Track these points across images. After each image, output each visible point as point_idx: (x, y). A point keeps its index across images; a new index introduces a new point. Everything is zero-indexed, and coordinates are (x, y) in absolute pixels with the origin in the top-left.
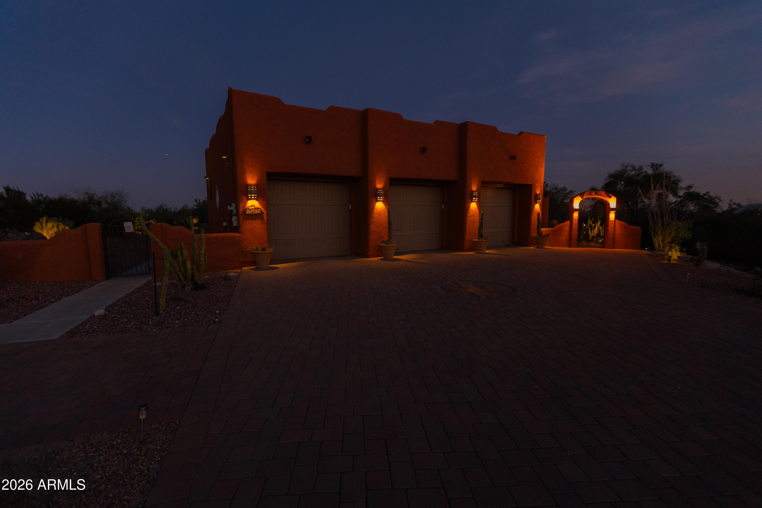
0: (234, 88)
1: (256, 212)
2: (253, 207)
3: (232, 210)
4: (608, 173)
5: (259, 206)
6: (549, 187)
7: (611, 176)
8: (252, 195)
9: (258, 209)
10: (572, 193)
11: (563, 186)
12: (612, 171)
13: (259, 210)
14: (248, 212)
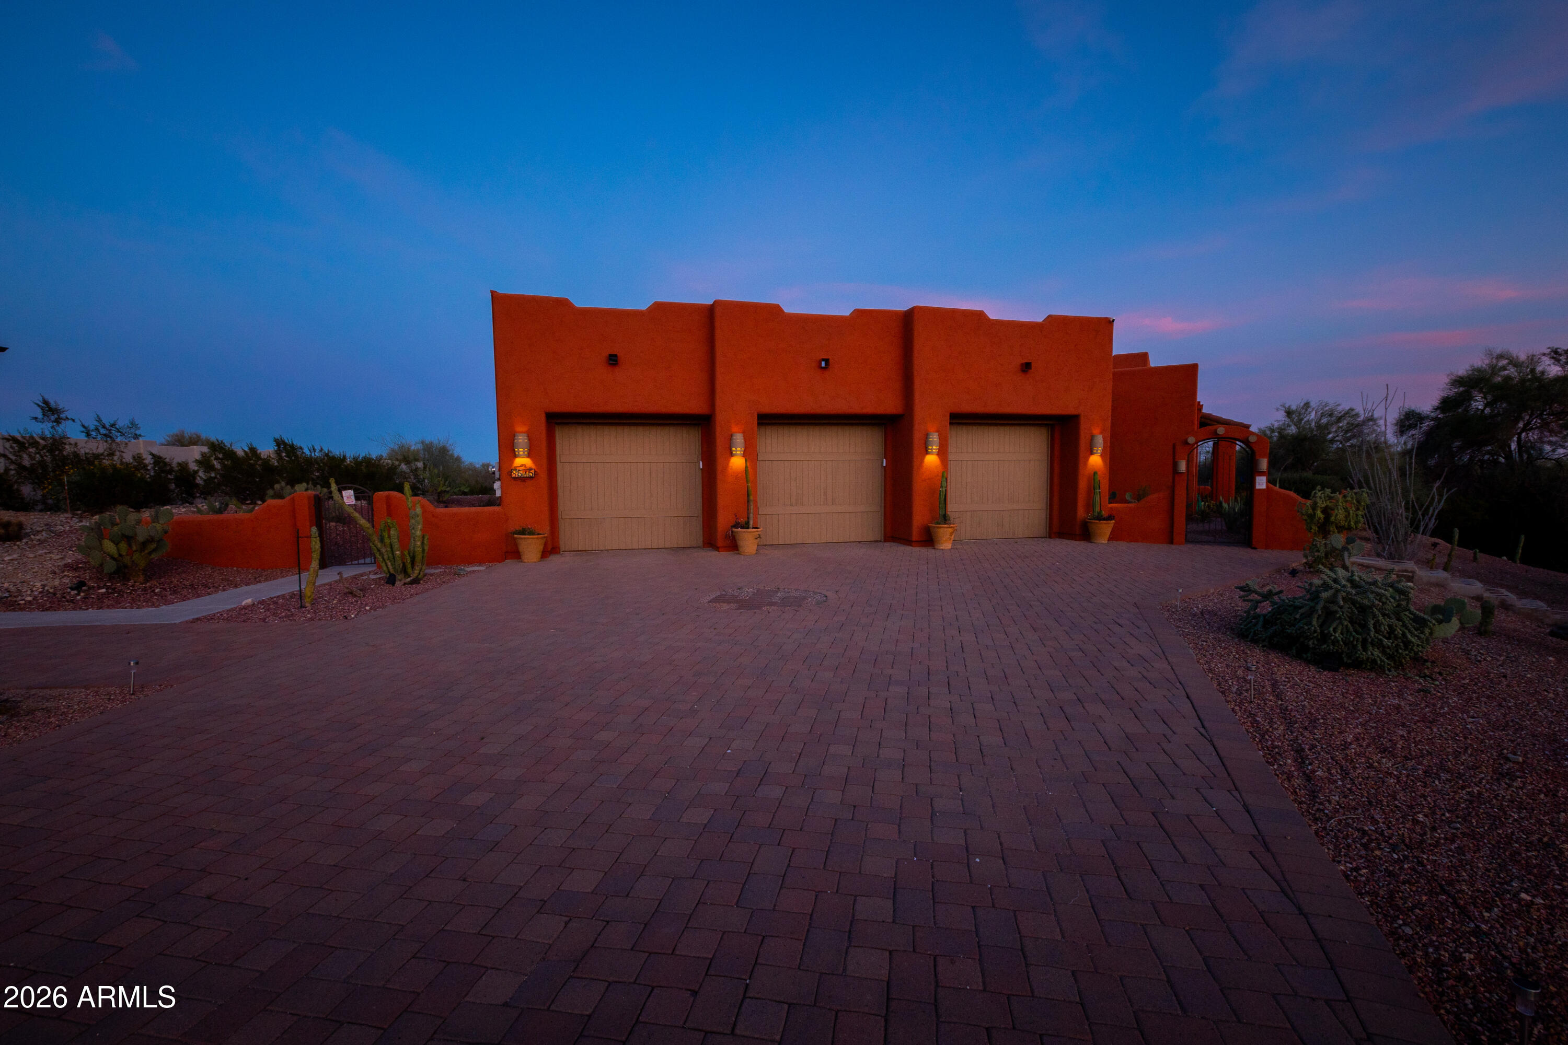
0: (501, 291)
1: (527, 476)
2: (523, 468)
3: (494, 473)
4: (1449, 375)
5: (533, 467)
6: (1313, 409)
7: (1458, 381)
8: (520, 450)
9: (530, 469)
10: (1371, 423)
11: (1349, 408)
12: (1462, 370)
13: (533, 471)
14: (515, 474)
